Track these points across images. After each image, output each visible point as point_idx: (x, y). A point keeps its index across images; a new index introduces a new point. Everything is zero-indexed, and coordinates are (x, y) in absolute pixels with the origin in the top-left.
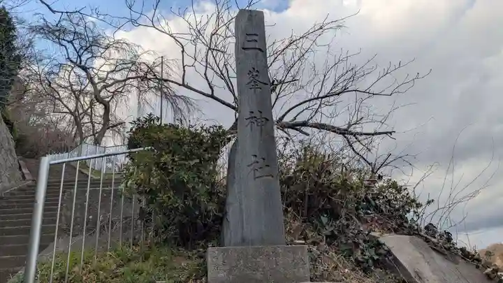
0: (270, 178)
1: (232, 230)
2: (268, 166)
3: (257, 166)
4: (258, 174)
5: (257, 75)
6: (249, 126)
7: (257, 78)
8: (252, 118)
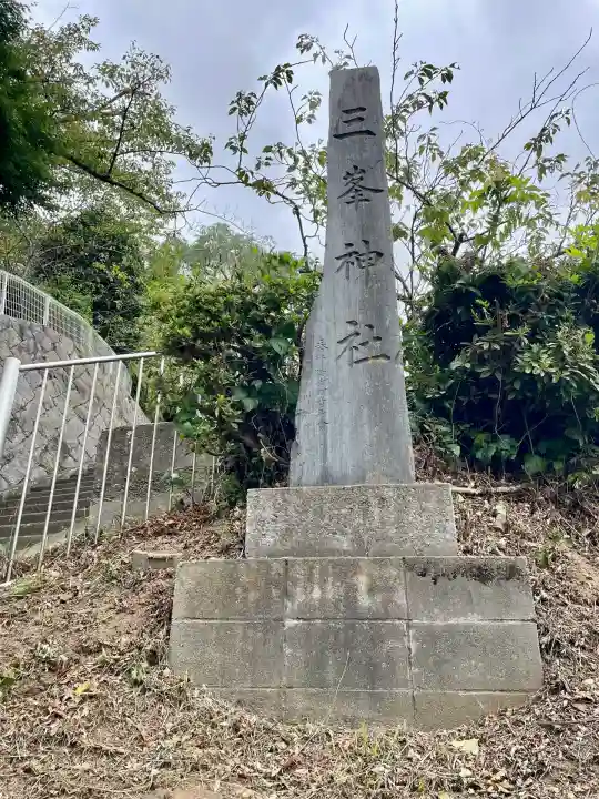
0: (382, 360)
1: (305, 460)
2: (379, 339)
3: (357, 341)
4: (357, 355)
5: (361, 178)
6: (343, 270)
7: (361, 183)
8: (350, 254)
